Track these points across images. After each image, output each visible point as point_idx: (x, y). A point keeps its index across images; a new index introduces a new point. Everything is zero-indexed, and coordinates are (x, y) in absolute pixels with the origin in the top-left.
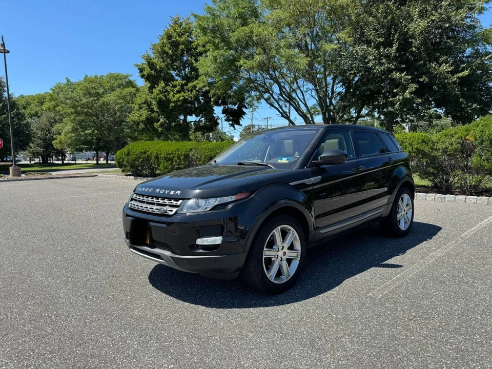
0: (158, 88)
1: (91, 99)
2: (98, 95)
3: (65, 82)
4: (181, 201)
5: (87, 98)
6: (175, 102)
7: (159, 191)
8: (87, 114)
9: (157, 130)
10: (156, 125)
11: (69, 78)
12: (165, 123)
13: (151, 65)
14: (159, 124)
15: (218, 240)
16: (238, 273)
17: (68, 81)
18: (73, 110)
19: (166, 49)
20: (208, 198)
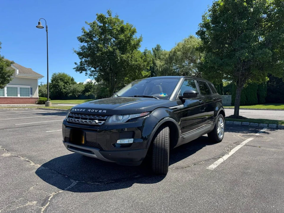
4: (106, 117)
7: (91, 111)
15: (131, 141)
16: (142, 161)
20: (124, 115)
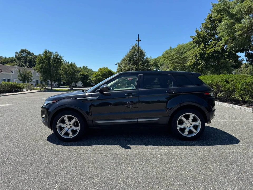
0: (200, 47)
1: (178, 56)
2: (182, 53)
3: (169, 49)
5: (177, 55)
6: (208, 54)
8: (178, 63)
9: (199, 69)
10: (199, 67)
11: (171, 47)
12: (204, 65)
13: (199, 35)
14: (200, 66)
17: (171, 48)
18: (170, 62)
19: (208, 25)
